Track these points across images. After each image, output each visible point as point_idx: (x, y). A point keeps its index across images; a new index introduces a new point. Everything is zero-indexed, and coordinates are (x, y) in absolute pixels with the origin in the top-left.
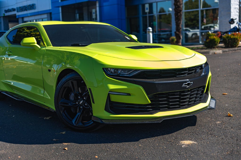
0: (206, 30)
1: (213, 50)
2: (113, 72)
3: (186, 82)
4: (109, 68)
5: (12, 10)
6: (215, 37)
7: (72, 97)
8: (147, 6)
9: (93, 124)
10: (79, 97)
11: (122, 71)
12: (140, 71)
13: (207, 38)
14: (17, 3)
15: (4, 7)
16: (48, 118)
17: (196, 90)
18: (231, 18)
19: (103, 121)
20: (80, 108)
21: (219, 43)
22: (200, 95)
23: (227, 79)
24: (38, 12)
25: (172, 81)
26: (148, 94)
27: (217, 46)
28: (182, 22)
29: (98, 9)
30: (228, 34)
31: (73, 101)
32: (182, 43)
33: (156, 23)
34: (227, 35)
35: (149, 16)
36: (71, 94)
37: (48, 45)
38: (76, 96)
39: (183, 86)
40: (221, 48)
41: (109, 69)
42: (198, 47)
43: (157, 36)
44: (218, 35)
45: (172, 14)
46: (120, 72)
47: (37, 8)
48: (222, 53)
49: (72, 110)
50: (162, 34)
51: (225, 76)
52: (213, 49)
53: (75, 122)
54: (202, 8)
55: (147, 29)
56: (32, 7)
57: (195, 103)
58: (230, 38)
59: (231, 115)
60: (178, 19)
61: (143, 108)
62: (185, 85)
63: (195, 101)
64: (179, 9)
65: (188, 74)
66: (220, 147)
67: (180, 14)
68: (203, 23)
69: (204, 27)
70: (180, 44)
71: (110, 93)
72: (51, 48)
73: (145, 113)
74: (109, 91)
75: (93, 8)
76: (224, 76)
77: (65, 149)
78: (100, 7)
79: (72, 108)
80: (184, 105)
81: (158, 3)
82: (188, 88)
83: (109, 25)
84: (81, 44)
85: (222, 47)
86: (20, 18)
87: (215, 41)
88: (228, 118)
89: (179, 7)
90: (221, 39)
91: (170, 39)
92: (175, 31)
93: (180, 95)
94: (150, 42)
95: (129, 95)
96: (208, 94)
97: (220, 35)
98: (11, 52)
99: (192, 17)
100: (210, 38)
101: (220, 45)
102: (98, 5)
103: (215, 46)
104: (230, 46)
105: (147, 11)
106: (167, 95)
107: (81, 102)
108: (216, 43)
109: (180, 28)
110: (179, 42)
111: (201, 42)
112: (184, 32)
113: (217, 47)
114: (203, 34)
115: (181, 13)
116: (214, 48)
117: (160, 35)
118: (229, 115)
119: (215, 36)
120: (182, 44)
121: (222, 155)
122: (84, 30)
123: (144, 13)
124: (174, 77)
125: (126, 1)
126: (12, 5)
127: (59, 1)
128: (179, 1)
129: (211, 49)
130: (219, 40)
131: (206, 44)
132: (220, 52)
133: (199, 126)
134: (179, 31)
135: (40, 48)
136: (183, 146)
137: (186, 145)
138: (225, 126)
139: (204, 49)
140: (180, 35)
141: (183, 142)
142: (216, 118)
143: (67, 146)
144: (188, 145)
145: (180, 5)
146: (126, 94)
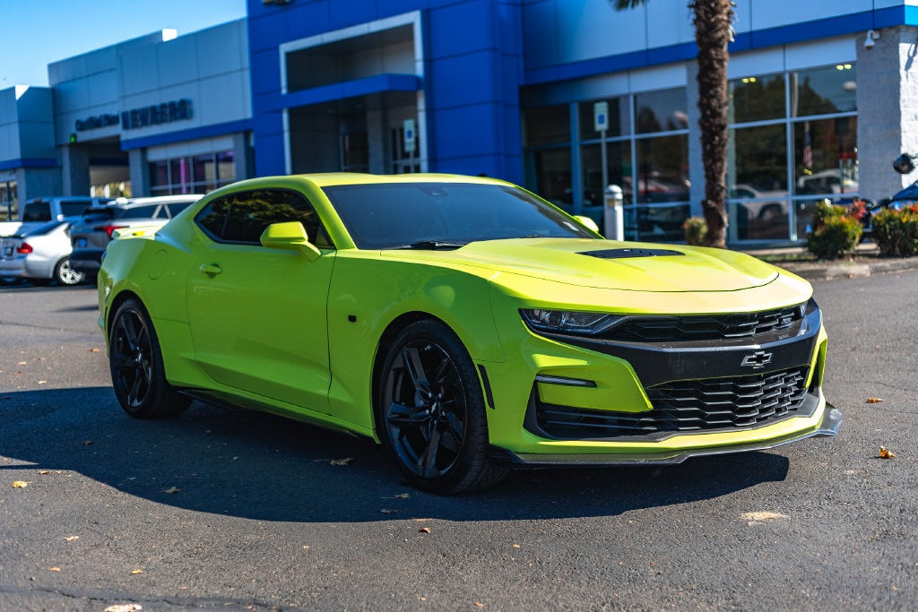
0: (814, 192)
1: (837, 264)
3: (751, 352)
4: (537, 309)
5: (104, 122)
6: (843, 219)
8: (601, 109)
11: (570, 317)
12: (623, 318)
13: (817, 223)
14: (123, 97)
15: (76, 111)
16: (343, 463)
17: (781, 377)
18: (903, 151)
21: (861, 241)
22: (793, 393)
23: (882, 358)
24: (202, 129)
25: (713, 349)
26: (644, 384)
27: (852, 251)
28: (726, 164)
29: (422, 117)
30: (893, 208)
32: (728, 239)
34: (887, 213)
35: (609, 144)
37: (344, 245)
39: (745, 362)
40: (866, 259)
41: (537, 313)
42: (784, 255)
43: (635, 215)
44: (855, 210)
46: (567, 322)
47: (197, 112)
48: (869, 274)
50: (655, 209)
51: (877, 350)
52: (837, 261)
54: (799, 114)
55: (606, 191)
56: (181, 110)
57: (778, 415)
58: (897, 222)
59: (890, 454)
60: (712, 156)
61: (632, 423)
62: (750, 360)
63: (779, 410)
64: (717, 121)
65: (758, 331)
66: (853, 525)
67: (721, 140)
68: (800, 167)
69: (807, 182)
70: (723, 242)
71: (540, 378)
74: (537, 375)
76: (875, 348)
77: (426, 531)
78: (432, 112)
80: (747, 420)
81: (638, 98)
82: (757, 371)
84: (438, 243)
85: (869, 255)
86: (133, 149)
87: (846, 235)
88: (880, 463)
89: (716, 114)
90: (867, 227)
91: (686, 226)
92: (703, 196)
93: (734, 389)
94: (614, 237)
95: (592, 384)
96: (817, 395)
97: (863, 211)
100: (828, 224)
101: (863, 247)
102: (421, 104)
103: (845, 252)
104: (897, 250)
105: (601, 127)
106: (697, 389)
108: (849, 240)
109: (722, 188)
110: (718, 238)
111: (794, 238)
112: (733, 201)
113: (853, 256)
114: (803, 206)
115: (725, 137)
116: (842, 257)
117: (647, 211)
118: (884, 455)
119: (846, 216)
120: (726, 244)
123: (592, 134)
124: (718, 338)
125: (525, 91)
126: (105, 105)
127: (280, 90)
128: (717, 92)
129: (830, 262)
130: (861, 231)
131: (814, 243)
132: (864, 273)
133: (795, 480)
134: (719, 198)
135: (319, 253)
136: (750, 524)
137: (757, 521)
138: (870, 481)
139: (805, 261)
140: (721, 213)
141: (750, 515)
142: (845, 462)
143: (427, 524)
144: (766, 521)
145: (720, 107)
146: (584, 383)
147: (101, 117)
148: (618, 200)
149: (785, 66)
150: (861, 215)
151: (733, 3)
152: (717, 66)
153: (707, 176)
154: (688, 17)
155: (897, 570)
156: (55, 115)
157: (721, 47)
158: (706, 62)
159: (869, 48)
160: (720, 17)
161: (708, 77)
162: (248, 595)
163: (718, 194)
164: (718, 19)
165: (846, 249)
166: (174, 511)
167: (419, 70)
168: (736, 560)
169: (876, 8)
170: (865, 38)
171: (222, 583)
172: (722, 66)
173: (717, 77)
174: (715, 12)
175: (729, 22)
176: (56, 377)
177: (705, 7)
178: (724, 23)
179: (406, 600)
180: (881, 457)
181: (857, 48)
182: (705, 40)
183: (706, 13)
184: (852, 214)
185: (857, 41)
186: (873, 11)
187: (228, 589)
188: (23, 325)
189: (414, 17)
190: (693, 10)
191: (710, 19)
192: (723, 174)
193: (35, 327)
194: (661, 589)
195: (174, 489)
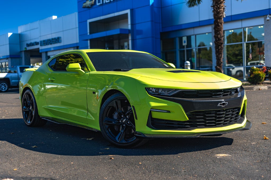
1: (257, 86)
2: (154, 91)
3: (221, 102)
5: (35, 44)
6: (259, 72)
7: (115, 116)
8: (185, 39)
9: (136, 139)
10: (122, 116)
11: (162, 90)
12: (179, 91)
13: (251, 73)
14: (41, 36)
15: (26, 41)
16: (90, 139)
17: (231, 110)
19: (145, 135)
20: (123, 126)
21: (265, 80)
22: (235, 116)
23: (268, 112)
24: (64, 46)
25: (208, 101)
26: (186, 112)
27: (262, 82)
28: (223, 55)
29: (130, 42)
31: (116, 120)
33: (195, 60)
35: (187, 50)
36: (115, 114)
37: (92, 70)
38: (120, 114)
39: (219, 105)
40: (266, 84)
41: (151, 89)
45: (212, 48)
46: (161, 92)
47: (62, 41)
48: (267, 89)
49: (115, 128)
52: (257, 85)
53: (118, 139)
54: (247, 41)
55: (185, 63)
56: (57, 40)
57: (230, 123)
59: (267, 138)
60: (219, 52)
61: (182, 125)
62: (220, 104)
63: (231, 121)
64: (220, 42)
65: (223, 96)
66: (252, 158)
67: (221, 47)
68: (248, 59)
71: (152, 110)
72: (95, 72)
73: (184, 129)
74: (151, 109)
75: (126, 42)
77: (112, 159)
78: (133, 40)
79: (115, 126)
80: (219, 124)
81: (197, 36)
82: (223, 108)
83: (148, 53)
84: (122, 69)
85: (268, 83)
86: (43, 52)
87: (260, 77)
88: (263, 141)
89: (220, 39)
90: (267, 75)
92: (216, 65)
93: (216, 114)
95: (169, 112)
96: (244, 118)
98: (54, 78)
99: (237, 52)
100: (255, 74)
102: (130, 38)
103: (260, 82)
105: (185, 44)
106: (204, 114)
107: (124, 120)
108: (261, 78)
109: (222, 62)
111: (245, 79)
113: (263, 84)
115: (223, 47)
116: (259, 84)
118: (265, 138)
119: (260, 71)
121: (252, 163)
122: (124, 57)
123: (182, 46)
124: (210, 97)
125: (162, 34)
126: (35, 39)
127: (87, 34)
128: (220, 33)
129: (255, 85)
130: (265, 76)
131: (250, 80)
132: (265, 88)
133: (235, 145)
134: (220, 66)
135: (84, 73)
136: (218, 157)
137: (220, 157)
138: (259, 146)
139: (248, 85)
140: (221, 70)
141: (218, 155)
142: (252, 140)
143: (113, 157)
144: (223, 157)
145: (221, 37)
146: (166, 111)
147: (34, 42)
148: (189, 66)
149: (242, 26)
150: (265, 71)
151: (225, 5)
152: (220, 25)
153: (217, 59)
154: (211, 10)
155: (264, 171)
156: (20, 42)
157: (221, 19)
158: (217, 23)
159: (268, 20)
160: (221, 10)
161: (217, 28)
162: (49, 177)
163: (220, 64)
164: (220, 10)
165: (260, 81)
166: (33, 152)
167: (129, 27)
168: (211, 168)
169: (270, 8)
170: (267, 17)
171: (42, 173)
172: (222, 25)
173: (220, 28)
174: (219, 8)
175: (224, 11)
176: (8, 116)
177: (216, 7)
178: (222, 11)
179: (100, 179)
180: (264, 139)
181: (264, 20)
182: (216, 17)
183: (216, 8)
184: (262, 71)
185: (264, 18)
186: (269, 9)
187: (43, 175)
188: (4, 102)
189: (128, 11)
190: (212, 8)
191: (217, 10)
192: (222, 58)
193: (7, 103)
194: (185, 176)
195: (35, 146)
